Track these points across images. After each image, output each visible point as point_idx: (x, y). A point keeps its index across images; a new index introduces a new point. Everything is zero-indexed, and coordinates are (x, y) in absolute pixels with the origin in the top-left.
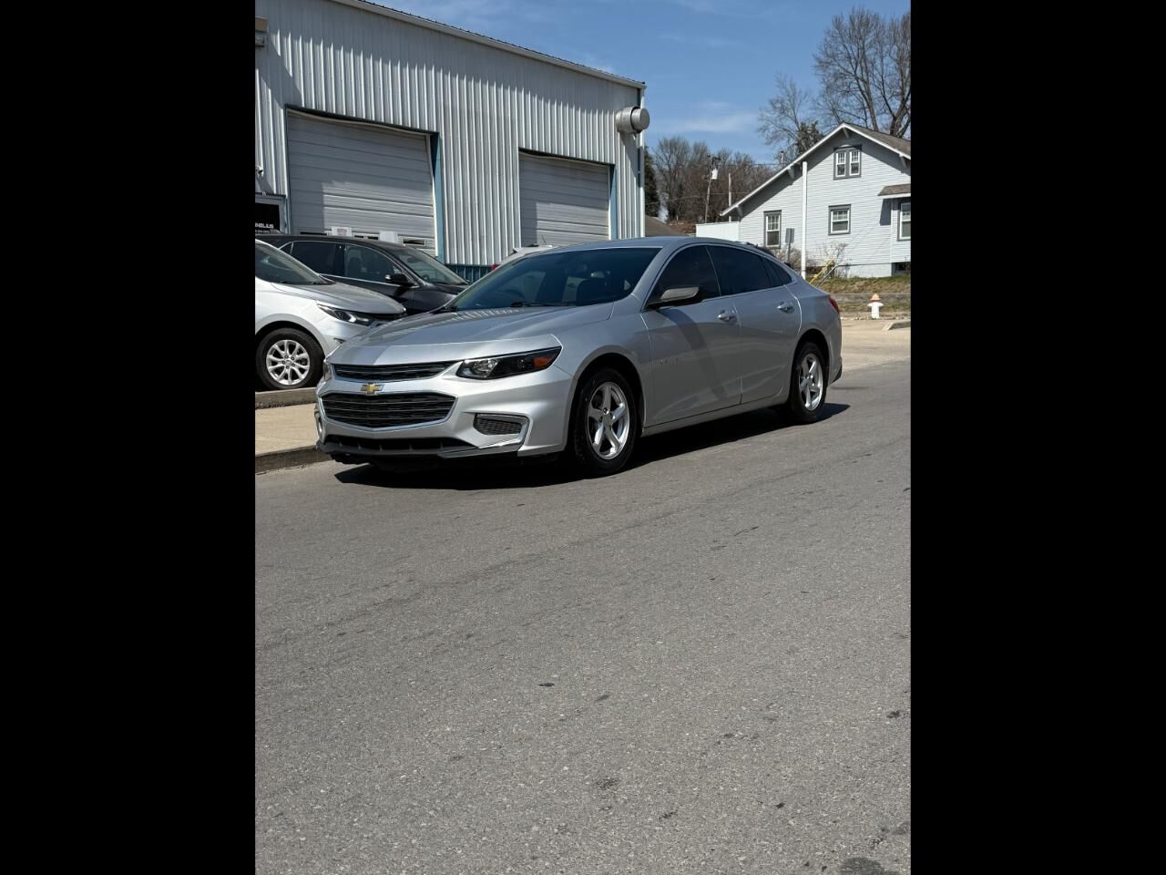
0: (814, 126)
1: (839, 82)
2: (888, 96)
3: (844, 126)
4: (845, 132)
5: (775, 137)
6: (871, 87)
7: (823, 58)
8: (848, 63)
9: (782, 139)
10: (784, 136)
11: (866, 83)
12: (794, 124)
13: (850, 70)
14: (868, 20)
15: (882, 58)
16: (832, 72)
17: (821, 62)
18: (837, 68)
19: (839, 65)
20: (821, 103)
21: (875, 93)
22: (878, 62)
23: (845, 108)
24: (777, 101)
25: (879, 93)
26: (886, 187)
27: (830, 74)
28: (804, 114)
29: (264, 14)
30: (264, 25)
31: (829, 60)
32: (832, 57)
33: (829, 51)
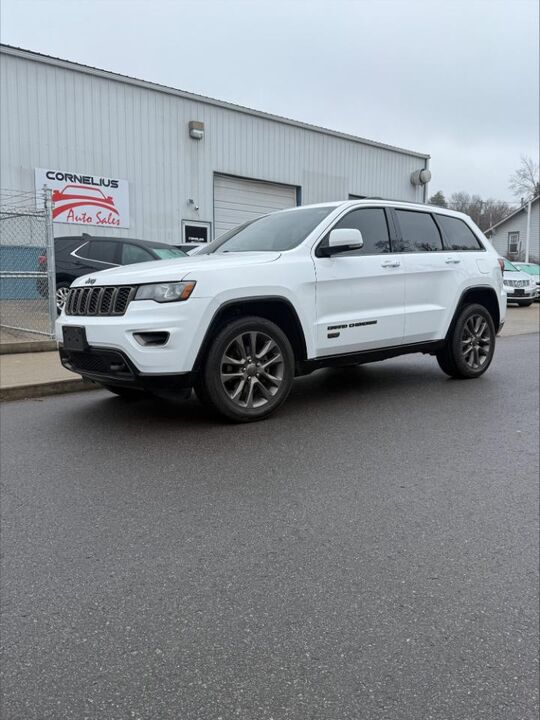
24: (521, 171)
29: (201, 120)
30: (201, 126)
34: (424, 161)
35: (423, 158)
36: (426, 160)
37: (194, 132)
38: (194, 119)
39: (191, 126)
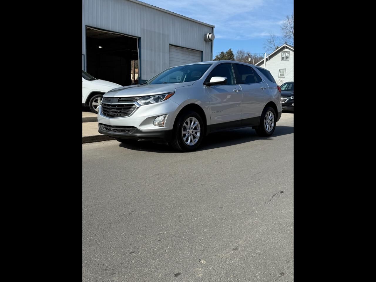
1: (288, 35)
3: (285, 45)
4: (285, 47)
7: (283, 27)
8: (290, 29)
9: (270, 50)
10: (271, 50)
16: (286, 31)
17: (283, 29)
18: (287, 30)
19: (288, 29)
20: (282, 40)
23: (289, 42)
24: (269, 39)
27: (285, 32)
31: (285, 28)
32: (286, 27)
33: (285, 26)
34: (211, 28)
35: (211, 27)
36: (212, 28)
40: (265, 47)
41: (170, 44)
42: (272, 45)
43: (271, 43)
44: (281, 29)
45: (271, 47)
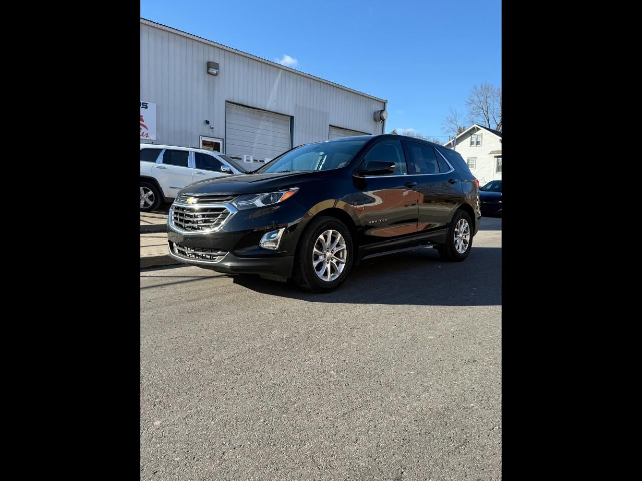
0: (464, 128)
1: (475, 111)
2: (495, 117)
3: (475, 126)
4: (476, 129)
5: (448, 132)
6: (488, 113)
7: (469, 101)
11: (487, 111)
12: (456, 127)
13: (480, 106)
14: (488, 87)
15: (493, 102)
17: (468, 102)
19: (476, 104)
20: (468, 118)
21: (490, 116)
22: (492, 103)
24: (449, 117)
25: (491, 116)
26: (492, 151)
28: (461, 123)
29: (217, 61)
30: (216, 66)
31: (471, 102)
32: (473, 101)
33: (472, 99)
34: (383, 104)
35: (382, 102)
36: (385, 103)
37: (211, 67)
38: (211, 60)
39: (210, 65)
40: (444, 128)
41: (330, 126)
42: (454, 125)
43: (451, 122)
44: (466, 103)
45: (453, 127)
